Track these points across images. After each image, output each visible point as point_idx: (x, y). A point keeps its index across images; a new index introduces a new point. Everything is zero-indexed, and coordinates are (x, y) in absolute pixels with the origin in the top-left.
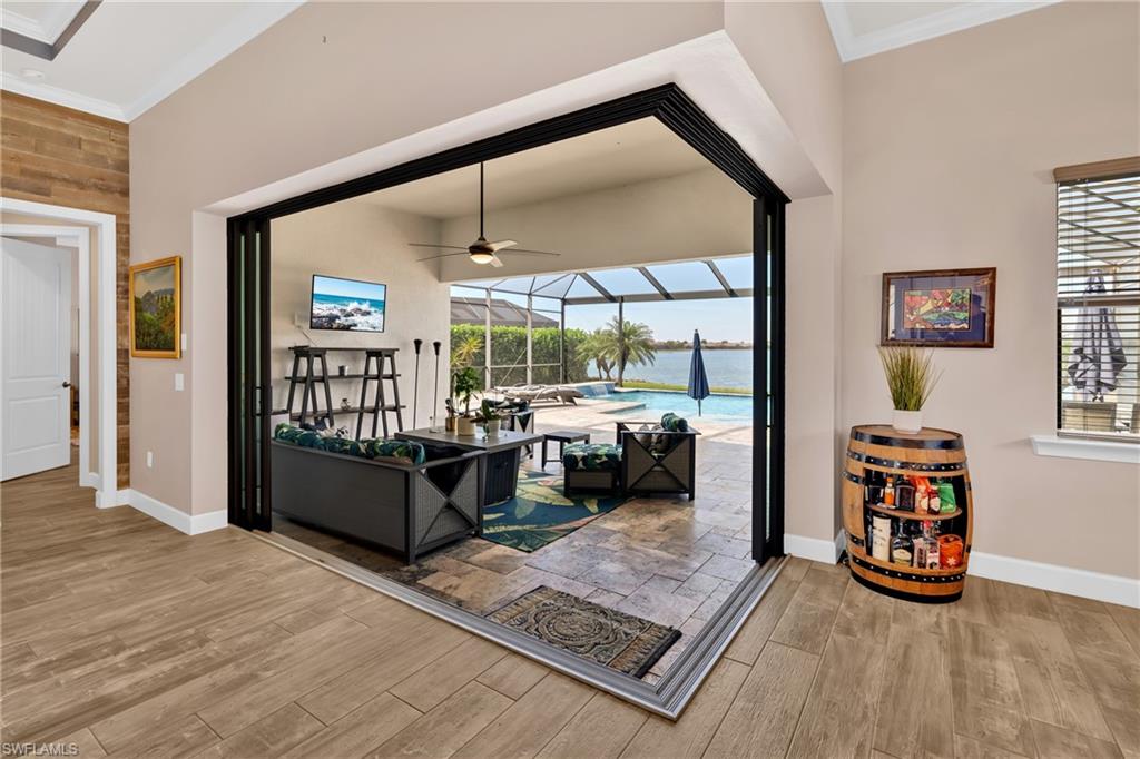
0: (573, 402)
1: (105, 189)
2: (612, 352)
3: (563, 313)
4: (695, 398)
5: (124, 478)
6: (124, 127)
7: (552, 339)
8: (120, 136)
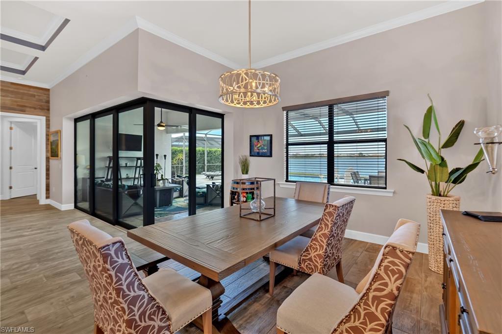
1: (42, 109)
5: (48, 196)
6: (48, 90)
8: (47, 93)
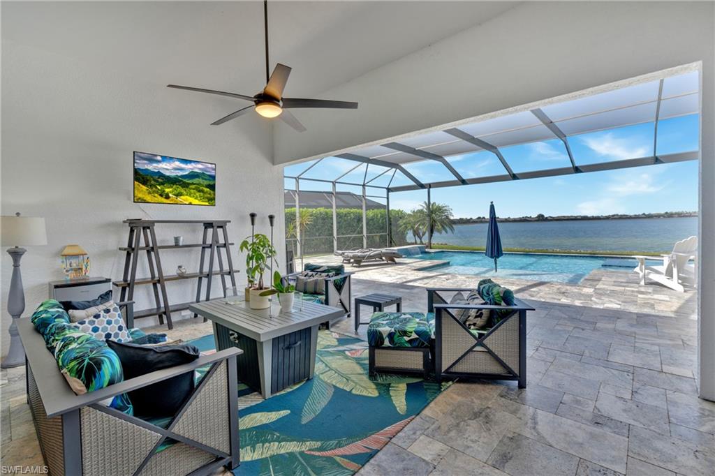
0: (394, 261)
2: (423, 224)
3: (388, 198)
4: (492, 257)
7: (381, 217)
